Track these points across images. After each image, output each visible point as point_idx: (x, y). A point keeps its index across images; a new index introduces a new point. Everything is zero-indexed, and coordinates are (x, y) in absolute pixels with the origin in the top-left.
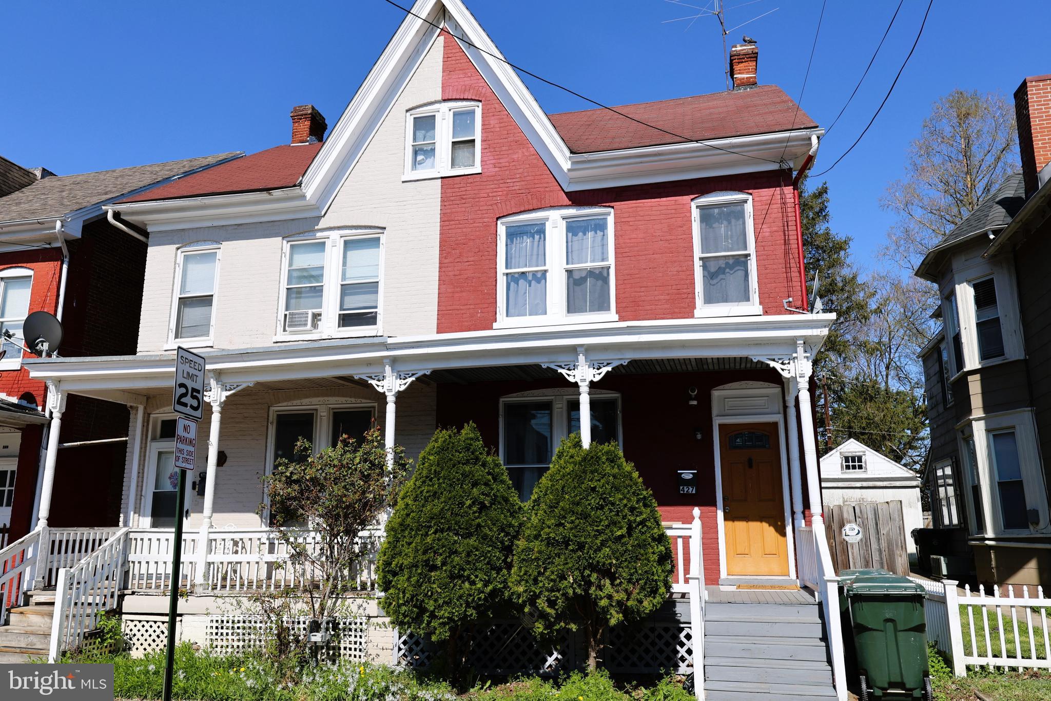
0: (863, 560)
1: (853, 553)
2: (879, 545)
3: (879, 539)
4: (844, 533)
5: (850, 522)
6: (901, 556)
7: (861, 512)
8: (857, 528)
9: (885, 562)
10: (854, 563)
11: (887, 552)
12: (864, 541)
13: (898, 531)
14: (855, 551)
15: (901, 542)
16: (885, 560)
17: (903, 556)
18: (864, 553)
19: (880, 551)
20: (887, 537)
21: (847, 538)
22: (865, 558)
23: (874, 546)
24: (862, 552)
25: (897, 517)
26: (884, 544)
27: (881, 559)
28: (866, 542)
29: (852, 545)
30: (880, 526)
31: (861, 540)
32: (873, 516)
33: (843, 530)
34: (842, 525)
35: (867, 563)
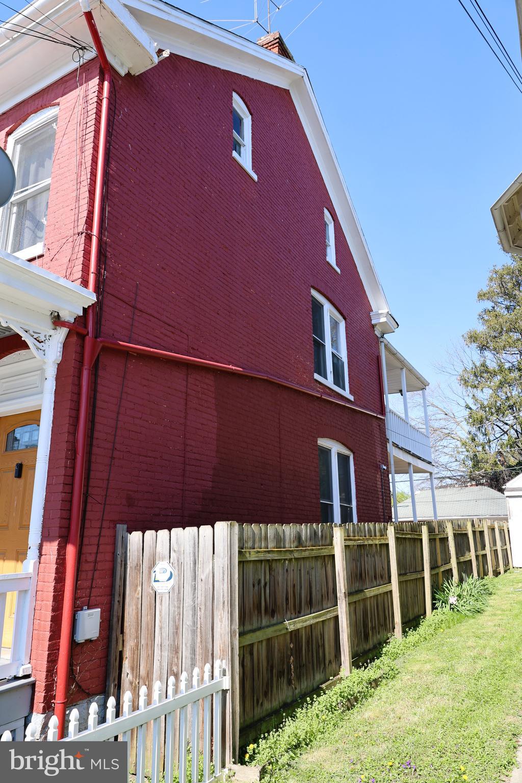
0: (171, 623)
1: (161, 612)
2: (194, 599)
3: (195, 589)
4: (153, 575)
5: (163, 559)
6: (221, 622)
7: (177, 542)
8: (169, 569)
9: (199, 630)
10: (161, 628)
11: (203, 611)
12: (176, 588)
13: (221, 575)
14: (164, 608)
15: (223, 596)
16: (199, 626)
17: (224, 621)
18: (174, 611)
19: (194, 609)
20: (205, 584)
21: (155, 585)
22: (174, 621)
23: (188, 602)
24: (171, 611)
25: (222, 550)
26: (200, 598)
27: (194, 623)
28: (178, 591)
29: (162, 594)
30: (199, 566)
31: (173, 588)
32: (192, 549)
33: (152, 572)
34: (153, 564)
35: (177, 629)
